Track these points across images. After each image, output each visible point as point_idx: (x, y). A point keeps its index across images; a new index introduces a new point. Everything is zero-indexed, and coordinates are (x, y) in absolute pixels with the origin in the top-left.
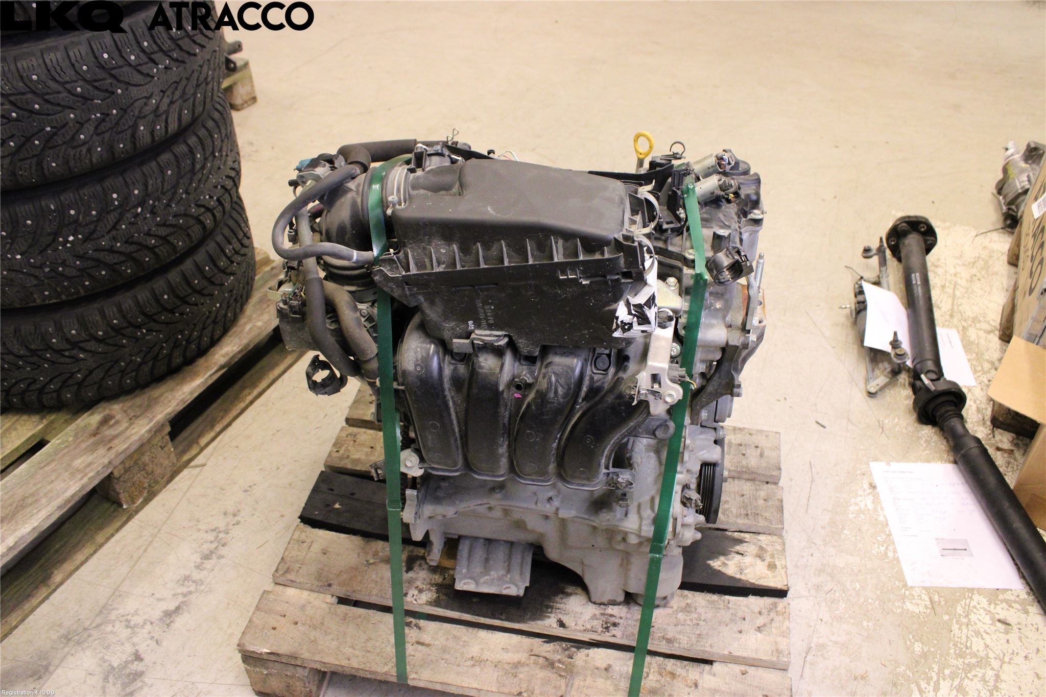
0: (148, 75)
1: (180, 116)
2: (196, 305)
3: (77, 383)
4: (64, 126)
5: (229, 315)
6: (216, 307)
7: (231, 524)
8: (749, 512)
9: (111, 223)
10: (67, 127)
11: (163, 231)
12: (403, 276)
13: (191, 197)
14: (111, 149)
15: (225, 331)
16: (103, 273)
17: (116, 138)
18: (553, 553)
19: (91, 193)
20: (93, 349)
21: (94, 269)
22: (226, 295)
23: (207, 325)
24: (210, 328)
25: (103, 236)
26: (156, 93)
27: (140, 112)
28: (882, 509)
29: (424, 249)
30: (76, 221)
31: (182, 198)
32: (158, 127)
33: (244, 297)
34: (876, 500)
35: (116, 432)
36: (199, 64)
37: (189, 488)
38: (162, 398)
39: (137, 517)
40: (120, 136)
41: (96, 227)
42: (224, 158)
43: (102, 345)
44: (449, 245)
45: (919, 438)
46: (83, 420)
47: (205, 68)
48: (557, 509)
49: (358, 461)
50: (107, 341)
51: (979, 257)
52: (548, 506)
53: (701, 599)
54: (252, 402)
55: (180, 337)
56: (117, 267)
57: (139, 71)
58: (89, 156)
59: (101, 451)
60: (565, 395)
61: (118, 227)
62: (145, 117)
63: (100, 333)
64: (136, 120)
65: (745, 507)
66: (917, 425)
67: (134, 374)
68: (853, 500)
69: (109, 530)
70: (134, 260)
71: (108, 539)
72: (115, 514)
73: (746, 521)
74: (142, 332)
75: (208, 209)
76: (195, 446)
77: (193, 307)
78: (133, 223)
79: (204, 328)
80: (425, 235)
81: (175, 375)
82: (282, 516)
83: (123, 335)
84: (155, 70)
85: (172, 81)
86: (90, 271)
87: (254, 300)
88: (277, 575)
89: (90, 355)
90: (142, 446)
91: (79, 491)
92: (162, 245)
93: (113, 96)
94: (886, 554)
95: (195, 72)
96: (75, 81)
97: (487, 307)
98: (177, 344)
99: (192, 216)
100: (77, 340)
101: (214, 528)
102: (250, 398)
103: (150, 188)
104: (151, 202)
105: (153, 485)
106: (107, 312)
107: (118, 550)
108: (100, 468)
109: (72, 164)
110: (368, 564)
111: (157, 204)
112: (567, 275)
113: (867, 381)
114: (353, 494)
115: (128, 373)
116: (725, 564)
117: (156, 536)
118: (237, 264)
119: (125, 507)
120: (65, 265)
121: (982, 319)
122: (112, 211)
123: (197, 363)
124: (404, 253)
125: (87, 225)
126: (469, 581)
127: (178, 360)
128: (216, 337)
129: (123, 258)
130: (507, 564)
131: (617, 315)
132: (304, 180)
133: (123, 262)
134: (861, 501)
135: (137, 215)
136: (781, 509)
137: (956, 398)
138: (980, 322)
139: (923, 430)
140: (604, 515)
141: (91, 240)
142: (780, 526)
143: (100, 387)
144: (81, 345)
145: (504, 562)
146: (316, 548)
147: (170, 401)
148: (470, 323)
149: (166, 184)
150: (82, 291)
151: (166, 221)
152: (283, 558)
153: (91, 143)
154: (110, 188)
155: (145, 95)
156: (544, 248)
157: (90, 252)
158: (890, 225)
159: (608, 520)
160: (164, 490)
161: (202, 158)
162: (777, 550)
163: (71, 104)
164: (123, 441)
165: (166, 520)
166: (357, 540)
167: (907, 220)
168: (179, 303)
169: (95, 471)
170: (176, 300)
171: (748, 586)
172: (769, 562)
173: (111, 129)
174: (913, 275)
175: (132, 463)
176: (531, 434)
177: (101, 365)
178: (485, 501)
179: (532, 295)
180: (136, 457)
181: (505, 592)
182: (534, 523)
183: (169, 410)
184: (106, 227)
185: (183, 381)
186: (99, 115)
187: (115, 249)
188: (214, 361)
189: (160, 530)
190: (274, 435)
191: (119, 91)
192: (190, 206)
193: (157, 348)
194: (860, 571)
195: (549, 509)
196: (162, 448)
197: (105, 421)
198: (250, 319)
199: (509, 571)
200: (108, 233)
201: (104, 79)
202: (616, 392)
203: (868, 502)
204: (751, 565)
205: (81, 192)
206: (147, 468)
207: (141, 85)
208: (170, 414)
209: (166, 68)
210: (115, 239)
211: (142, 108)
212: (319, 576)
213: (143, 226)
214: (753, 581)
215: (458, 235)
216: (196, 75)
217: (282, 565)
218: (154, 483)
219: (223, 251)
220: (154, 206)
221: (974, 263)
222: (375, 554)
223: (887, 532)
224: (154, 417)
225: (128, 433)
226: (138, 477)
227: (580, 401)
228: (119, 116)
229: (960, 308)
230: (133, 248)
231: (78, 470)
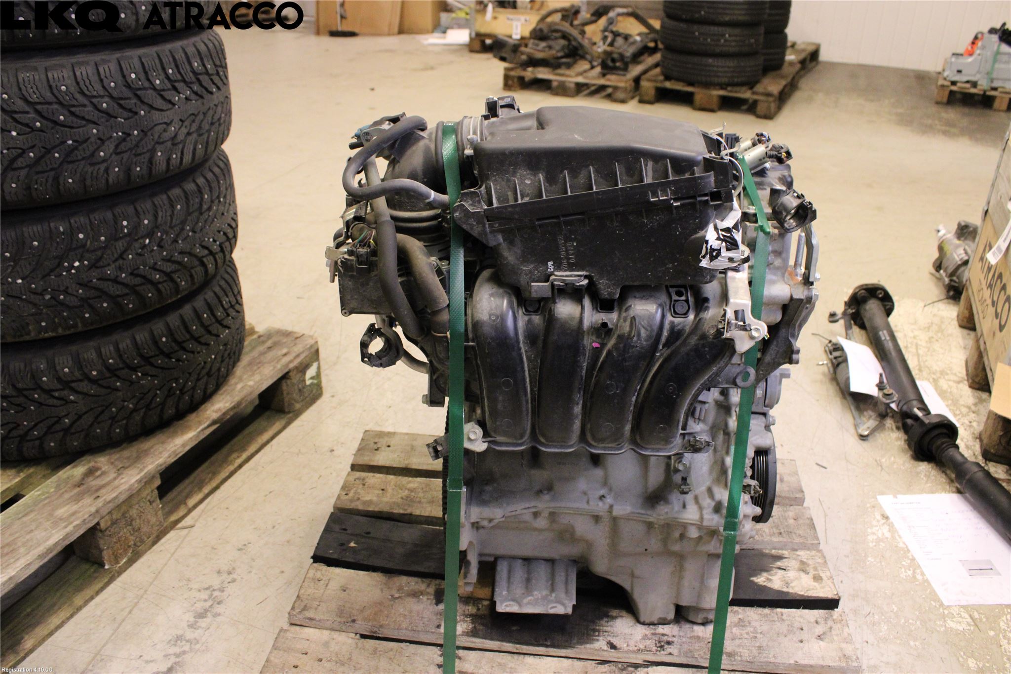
0: (170, 102)
1: (195, 149)
2: (193, 352)
3: (63, 430)
4: (86, 140)
5: (223, 369)
6: (211, 358)
7: (226, 582)
8: (782, 531)
9: (119, 251)
10: (89, 141)
11: (169, 267)
12: (485, 210)
13: (197, 235)
14: (128, 171)
15: (218, 387)
16: (105, 305)
17: (134, 160)
18: (601, 567)
19: (102, 218)
20: (85, 390)
21: (96, 300)
22: (221, 348)
23: (201, 376)
24: (204, 380)
25: (109, 265)
26: (175, 120)
27: (159, 137)
28: (900, 537)
29: (508, 180)
30: (84, 246)
31: (188, 236)
32: (174, 156)
33: (237, 354)
34: (892, 528)
35: (103, 482)
36: (214, 103)
37: (176, 549)
38: (152, 450)
39: (120, 579)
40: (139, 158)
41: (103, 254)
42: (227, 205)
43: (94, 387)
44: (535, 175)
45: (918, 473)
46: (65, 473)
47: (219, 108)
48: (611, 507)
49: (370, 502)
50: (100, 382)
51: (932, 323)
52: (601, 504)
53: (752, 613)
54: (240, 466)
55: (174, 385)
56: (120, 299)
57: (162, 97)
58: (105, 175)
59: (87, 500)
60: (649, 337)
61: (125, 257)
62: (162, 143)
63: (94, 373)
64: (155, 145)
65: (777, 527)
66: (913, 462)
67: (124, 422)
68: (869, 530)
69: (88, 592)
70: (137, 293)
71: (86, 602)
72: (96, 575)
73: (781, 539)
74: (137, 376)
75: (211, 253)
76: (183, 506)
77: (189, 354)
78: (140, 255)
79: (198, 380)
80: (510, 165)
81: (165, 430)
82: (283, 572)
83: (118, 377)
84: (177, 98)
85: (191, 112)
86: (91, 301)
87: (245, 360)
88: (295, 613)
89: (81, 396)
90: (131, 497)
91: (64, 539)
92: (165, 281)
93: (136, 117)
94: (914, 577)
95: (211, 111)
96: (102, 97)
97: (569, 244)
98: (170, 393)
99: (195, 256)
100: (69, 379)
101: (207, 586)
102: (239, 461)
103: (160, 219)
104: (159, 234)
105: (139, 544)
106: (103, 350)
107: (98, 613)
108: (86, 516)
109: (88, 182)
110: (393, 598)
111: (164, 237)
112: (658, 197)
113: (856, 426)
114: (368, 533)
115: (118, 421)
116: (769, 580)
117: (142, 597)
118: (232, 318)
119: (107, 567)
120: (67, 293)
121: (948, 372)
122: (121, 238)
123: (188, 418)
124: (486, 187)
125: (95, 251)
126: (511, 603)
127: (170, 412)
128: (209, 391)
129: (126, 291)
130: (550, 582)
131: (706, 239)
132: (369, 137)
133: (127, 294)
134: (878, 531)
135: (144, 246)
136: (812, 526)
137: (948, 430)
138: (947, 374)
139: (920, 466)
140: (662, 507)
141: (97, 267)
142: (816, 542)
143: (87, 435)
144: (73, 385)
145: (547, 581)
146: (334, 585)
147: (161, 453)
148: (550, 263)
149: (175, 218)
150: (80, 325)
151: (172, 256)
152: (298, 596)
153: (109, 162)
154: (122, 215)
155: (166, 120)
156: (634, 171)
157: (95, 280)
158: (850, 292)
159: (667, 513)
160: (149, 552)
161: (209, 199)
162: (818, 563)
163: (95, 119)
164: (112, 490)
165: (153, 581)
166: (377, 577)
167: (865, 287)
168: (176, 348)
169: (81, 520)
170: (173, 344)
171: (798, 598)
172: (814, 575)
173: (131, 149)
174: (881, 333)
175: (120, 514)
176: (612, 385)
177: (92, 409)
178: (533, 504)
179: (617, 226)
180: (124, 508)
181: (552, 611)
182: (583, 527)
183: (161, 461)
184: (113, 255)
185: (175, 434)
186: (120, 134)
187: (119, 279)
188: (206, 416)
189: (146, 591)
190: (266, 496)
191: (142, 112)
192: (195, 245)
193: (151, 395)
194: (893, 594)
195: (601, 508)
196: (151, 503)
197: (90, 472)
198: (241, 379)
199: (553, 589)
200: (114, 262)
201: (129, 98)
202: (699, 333)
203: (885, 531)
204: (796, 579)
205: (92, 217)
206: (134, 523)
207: (162, 110)
208: (161, 465)
209: (187, 99)
210: (120, 269)
211: (161, 134)
212: (341, 612)
213: (149, 258)
214: (802, 593)
215: (545, 163)
216: (211, 112)
217: (298, 603)
218: (140, 542)
219: (221, 302)
220: (161, 239)
221: (929, 328)
222: (400, 589)
223: (911, 557)
224: (144, 467)
225: (116, 482)
226: (125, 532)
227: (661, 347)
228: (139, 138)
229: (926, 363)
230: (138, 280)
231: (61, 519)
